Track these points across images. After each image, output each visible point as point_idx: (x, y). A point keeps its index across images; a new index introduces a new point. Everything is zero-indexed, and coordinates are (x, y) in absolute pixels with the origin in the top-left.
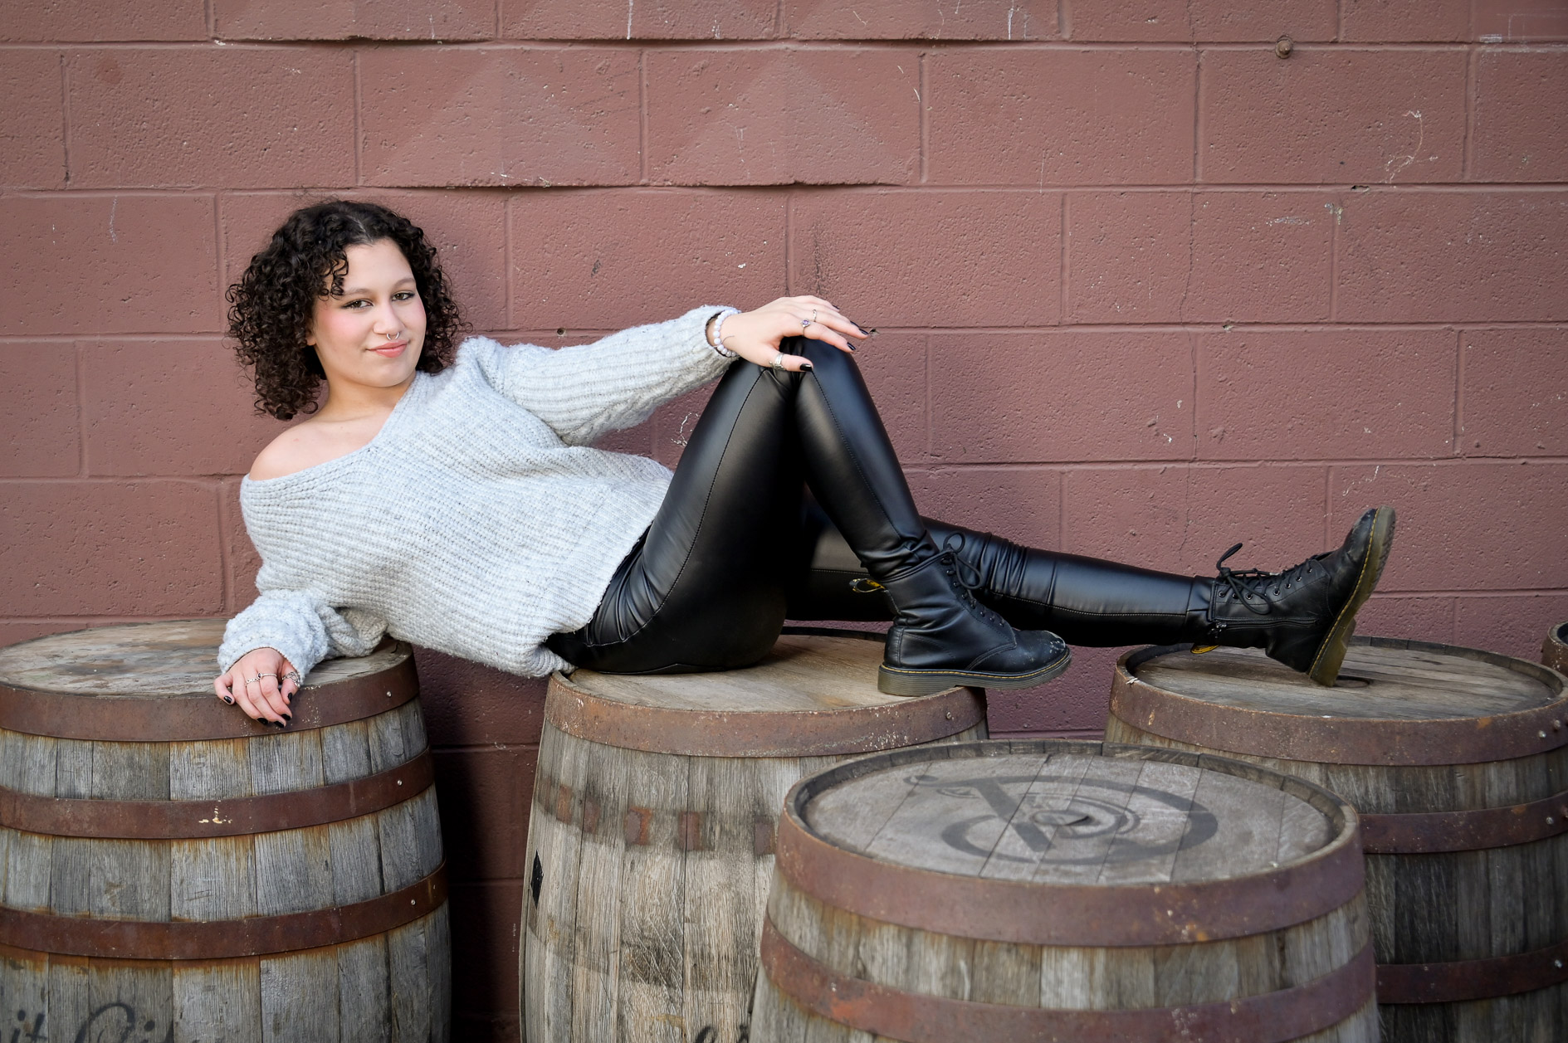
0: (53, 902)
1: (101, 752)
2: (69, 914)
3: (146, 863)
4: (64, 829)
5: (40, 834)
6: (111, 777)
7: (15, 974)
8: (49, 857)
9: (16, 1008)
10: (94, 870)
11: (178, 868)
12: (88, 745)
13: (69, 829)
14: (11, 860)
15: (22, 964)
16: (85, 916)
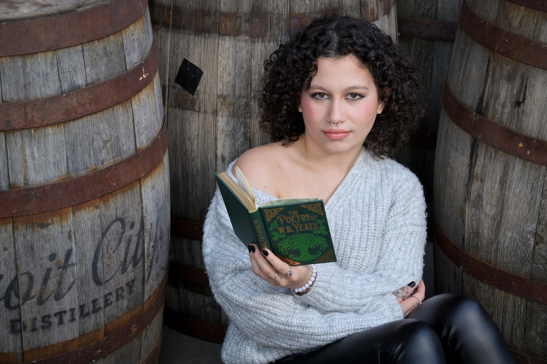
0: (70, 169)
1: (88, 50)
2: (83, 173)
4: (73, 114)
5: (52, 125)
7: (45, 231)
8: (63, 139)
9: (47, 254)
10: (95, 136)
12: (79, 48)
13: (76, 113)
14: (28, 151)
15: (50, 222)
16: (93, 169)
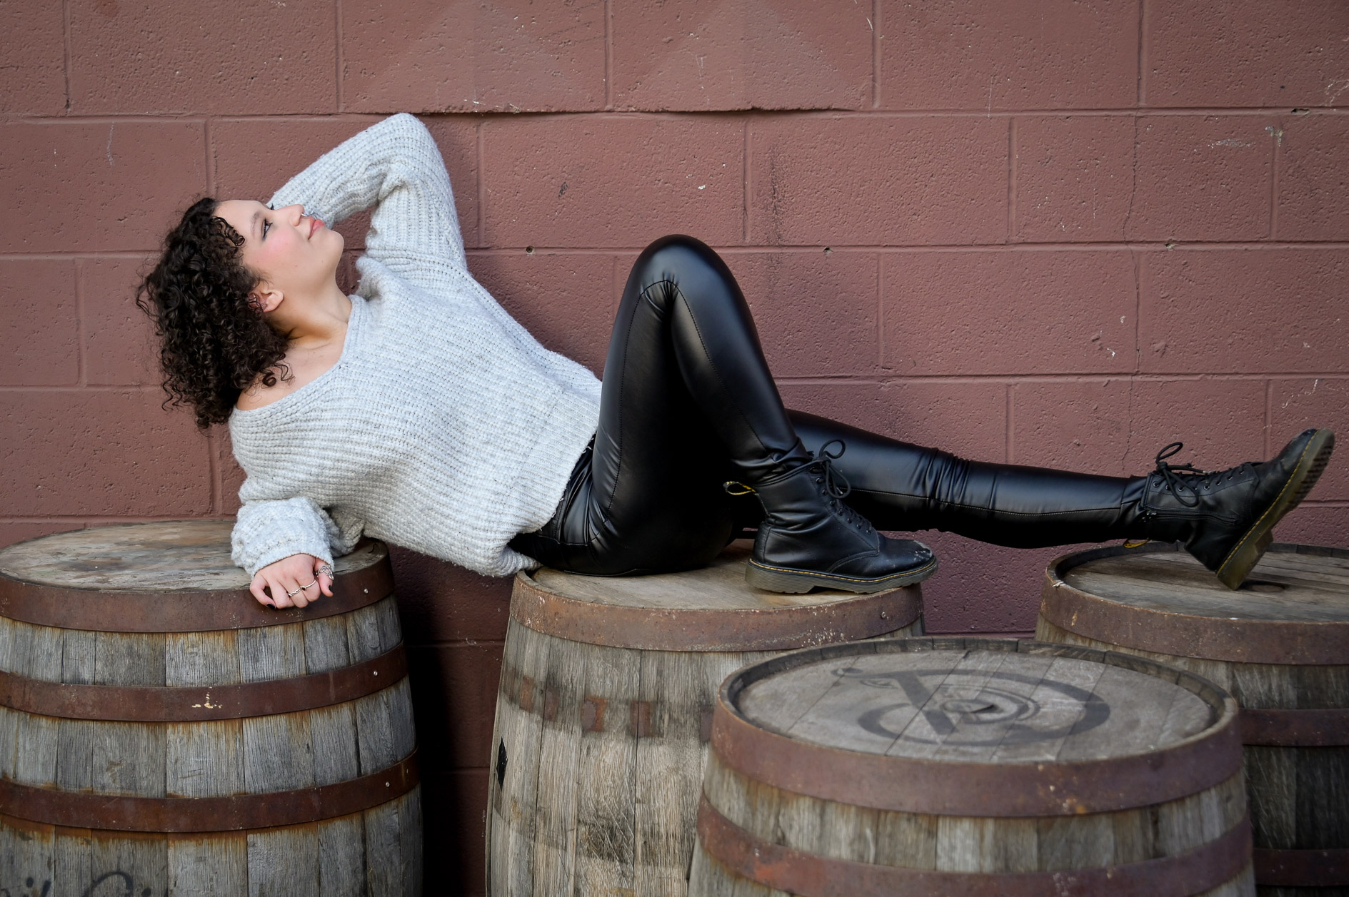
0: (59, 779)
1: (104, 641)
2: (73, 790)
3: (143, 743)
4: (70, 712)
5: (47, 716)
6: (112, 664)
7: (24, 844)
8: (56, 738)
9: (25, 875)
10: (96, 750)
11: (173, 749)
12: (91, 635)
13: (74, 711)
14: (21, 740)
15: (31, 835)
16: (88, 791)
